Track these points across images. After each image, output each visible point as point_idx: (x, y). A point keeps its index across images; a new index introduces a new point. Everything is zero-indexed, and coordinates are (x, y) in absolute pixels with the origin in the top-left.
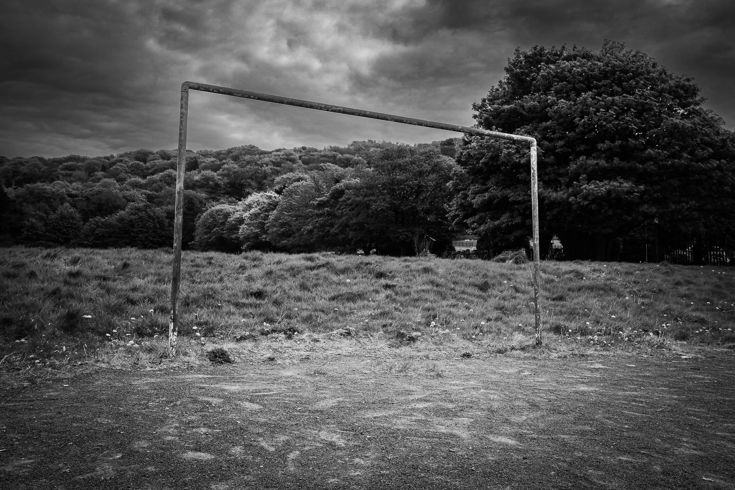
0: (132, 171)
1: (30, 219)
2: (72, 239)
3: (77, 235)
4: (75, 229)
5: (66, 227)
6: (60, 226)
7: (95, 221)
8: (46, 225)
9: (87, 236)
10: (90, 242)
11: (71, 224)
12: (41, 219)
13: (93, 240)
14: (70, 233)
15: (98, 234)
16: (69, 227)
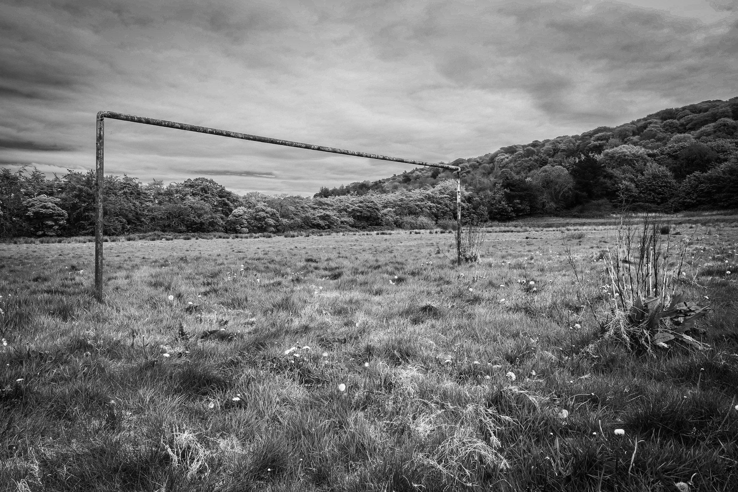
0: (667, 130)
1: (624, 182)
2: (670, 198)
3: (673, 194)
4: (670, 188)
5: (661, 187)
6: (654, 185)
7: (695, 176)
8: (637, 186)
9: (688, 194)
10: (693, 199)
11: (665, 182)
12: (632, 180)
13: (696, 198)
14: (666, 192)
15: (702, 190)
16: (664, 186)
